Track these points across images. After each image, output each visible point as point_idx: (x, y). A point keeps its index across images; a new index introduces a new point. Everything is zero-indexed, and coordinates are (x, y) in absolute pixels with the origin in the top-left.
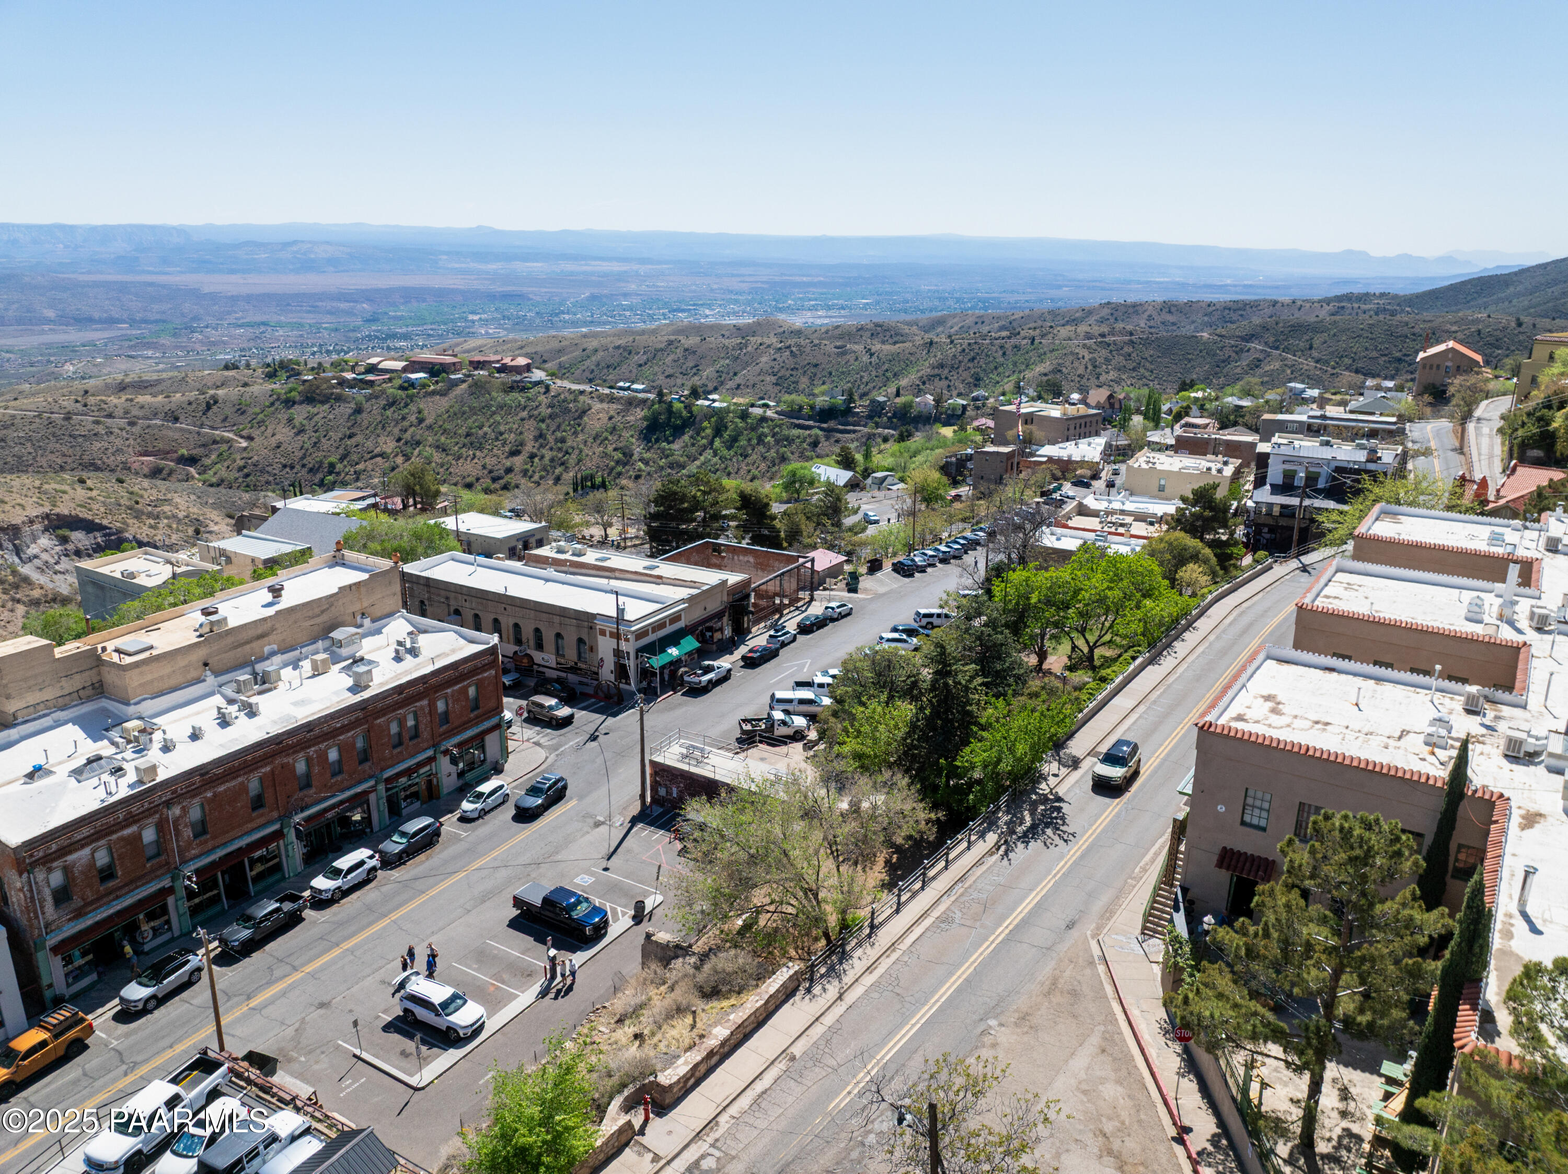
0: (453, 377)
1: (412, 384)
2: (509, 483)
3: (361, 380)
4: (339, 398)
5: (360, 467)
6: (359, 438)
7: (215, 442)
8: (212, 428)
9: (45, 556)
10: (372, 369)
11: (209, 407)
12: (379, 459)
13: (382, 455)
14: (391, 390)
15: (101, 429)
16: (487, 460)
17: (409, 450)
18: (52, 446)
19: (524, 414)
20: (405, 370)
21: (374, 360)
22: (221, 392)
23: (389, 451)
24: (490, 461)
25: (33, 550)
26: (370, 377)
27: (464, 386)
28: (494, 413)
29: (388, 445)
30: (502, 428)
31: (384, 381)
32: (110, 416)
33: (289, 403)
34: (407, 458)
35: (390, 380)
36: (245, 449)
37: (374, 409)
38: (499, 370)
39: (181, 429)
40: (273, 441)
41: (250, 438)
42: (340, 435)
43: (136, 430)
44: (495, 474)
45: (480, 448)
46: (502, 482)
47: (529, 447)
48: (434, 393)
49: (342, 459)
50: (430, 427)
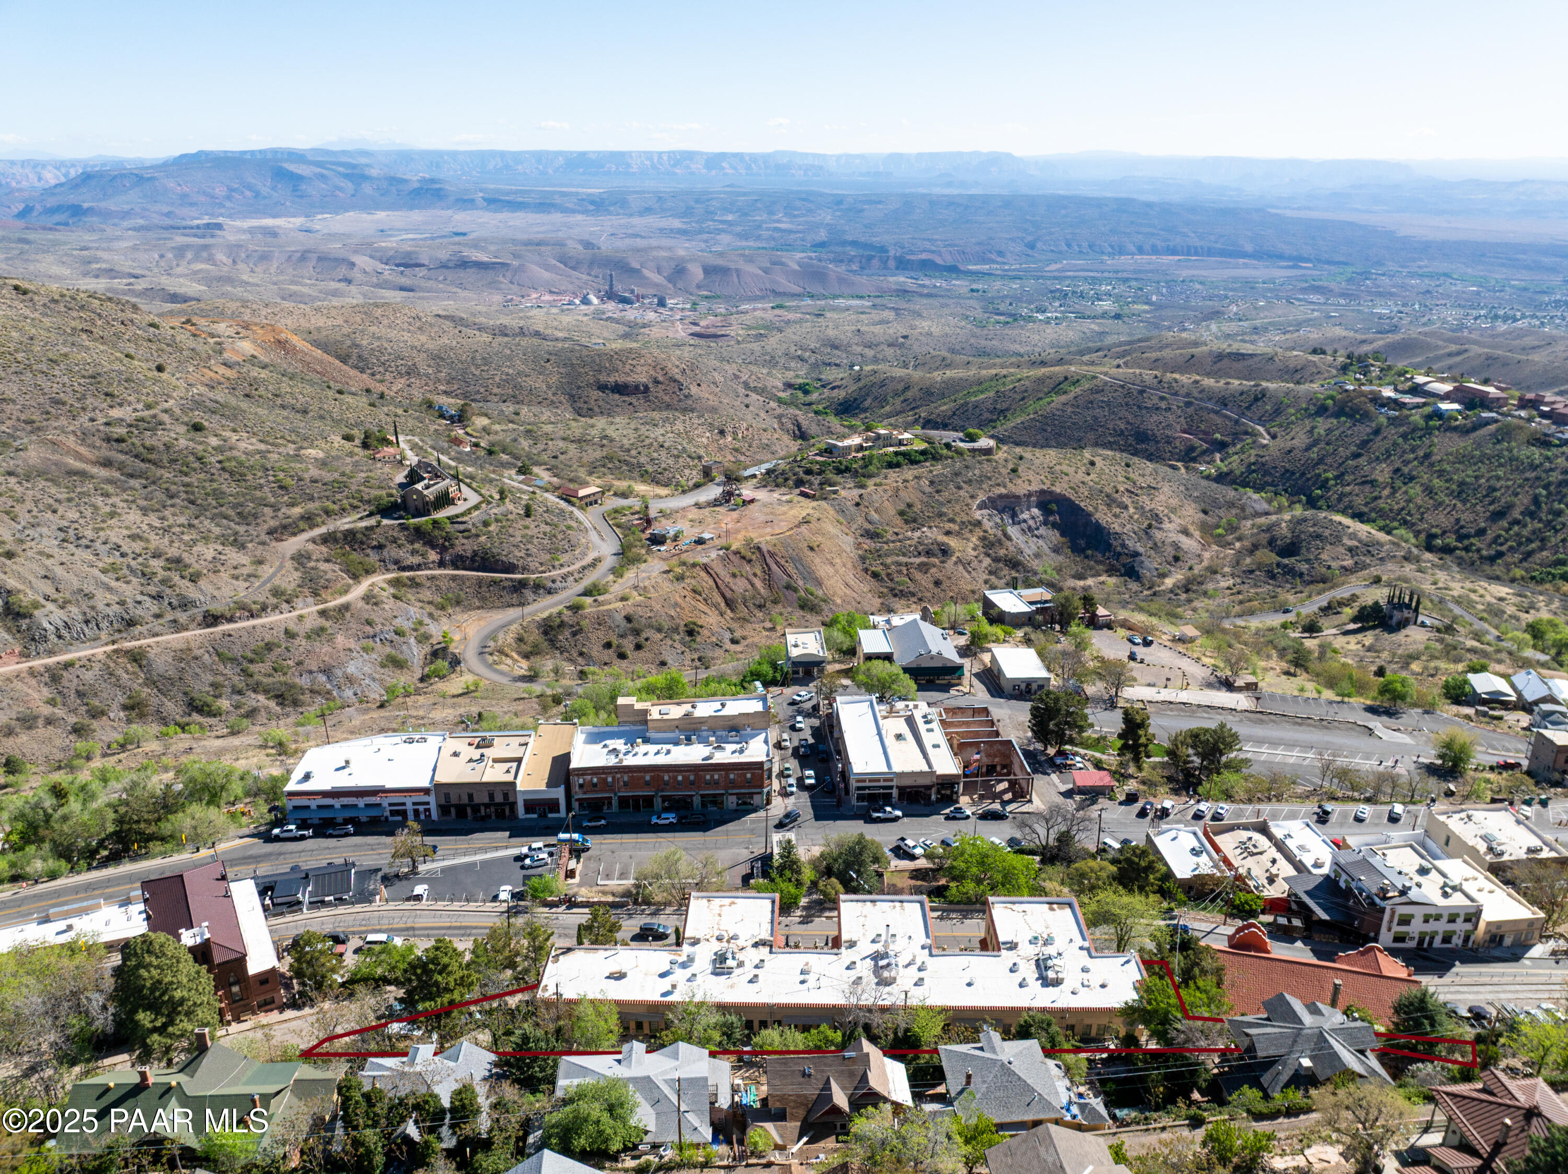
0: (1484, 415)
1: (1439, 414)
2: (1472, 544)
3: (1395, 401)
4: (1366, 416)
5: (1348, 489)
6: (1362, 461)
7: (1246, 433)
8: (1251, 420)
9: (1031, 522)
10: (1416, 390)
11: (1256, 399)
12: (1367, 488)
13: (1373, 483)
14: (1416, 417)
15: (1163, 405)
16: (1463, 517)
17: (1398, 483)
18: (1123, 413)
19: (1531, 475)
20: (1447, 397)
21: (1420, 379)
22: (1271, 386)
23: (1381, 479)
24: (1466, 517)
25: (1025, 516)
26: (1407, 399)
27: (1492, 427)
28: (1501, 465)
29: (1382, 473)
30: (1498, 485)
31: (1418, 406)
32: (1176, 394)
33: (1322, 410)
34: (1394, 491)
35: (1425, 404)
36: (1265, 446)
37: (1392, 433)
38: (1544, 415)
39: (1226, 416)
40: (1289, 445)
41: (1274, 437)
42: (1348, 453)
43: (1190, 410)
44: (1464, 531)
45: (1464, 502)
46: (1466, 542)
47: (1516, 514)
48: (1455, 429)
49: (1336, 478)
50: (1432, 465)
